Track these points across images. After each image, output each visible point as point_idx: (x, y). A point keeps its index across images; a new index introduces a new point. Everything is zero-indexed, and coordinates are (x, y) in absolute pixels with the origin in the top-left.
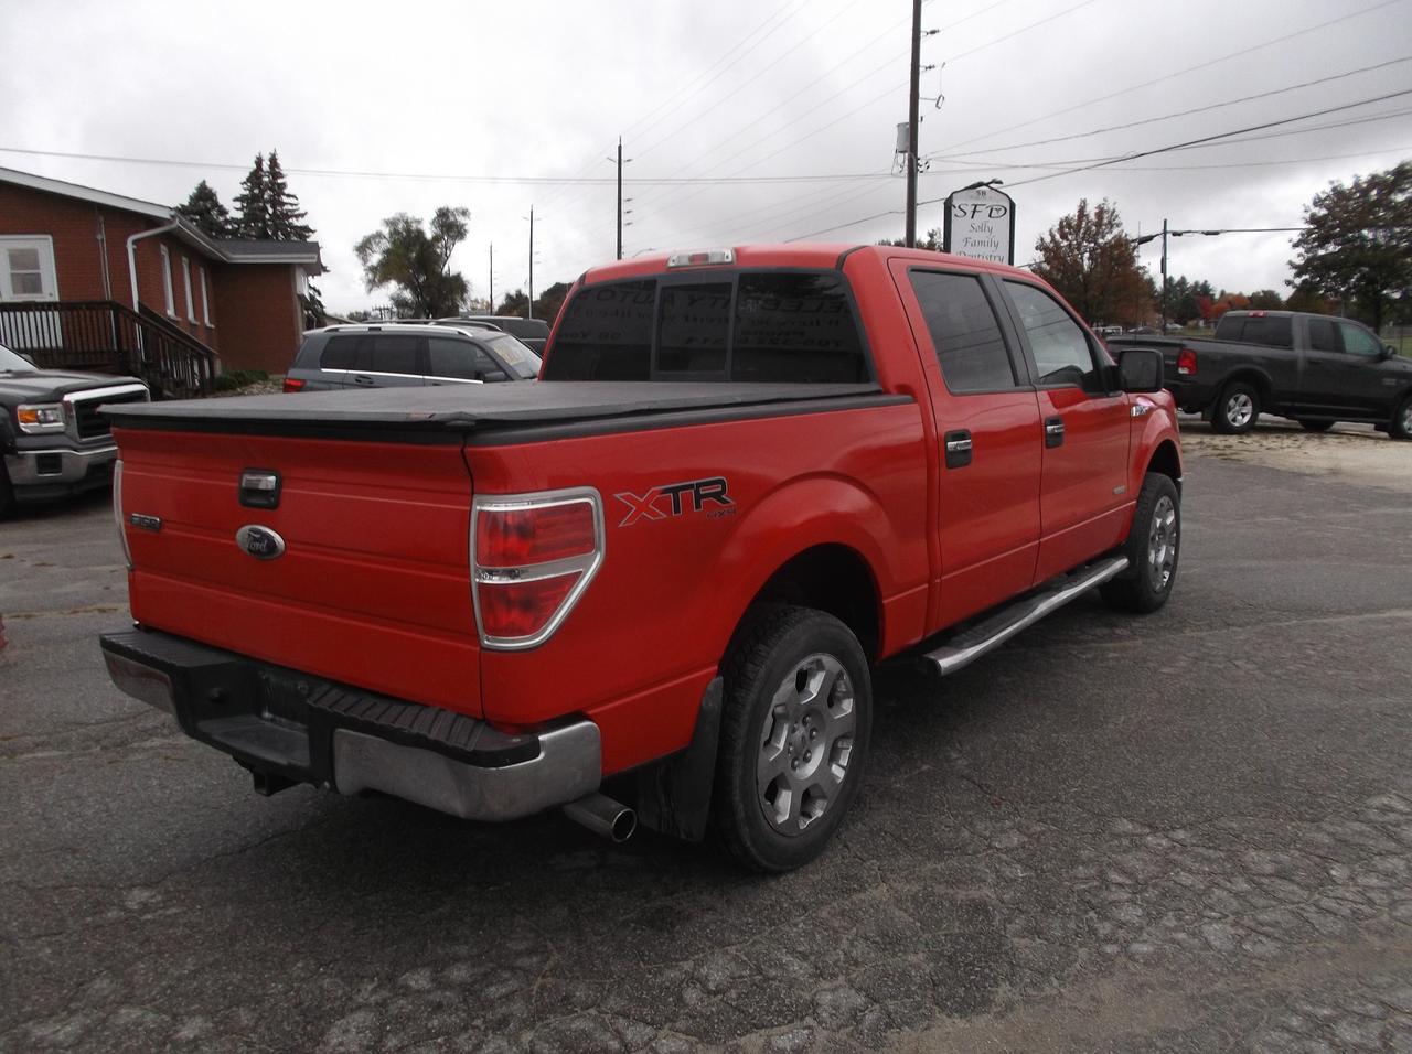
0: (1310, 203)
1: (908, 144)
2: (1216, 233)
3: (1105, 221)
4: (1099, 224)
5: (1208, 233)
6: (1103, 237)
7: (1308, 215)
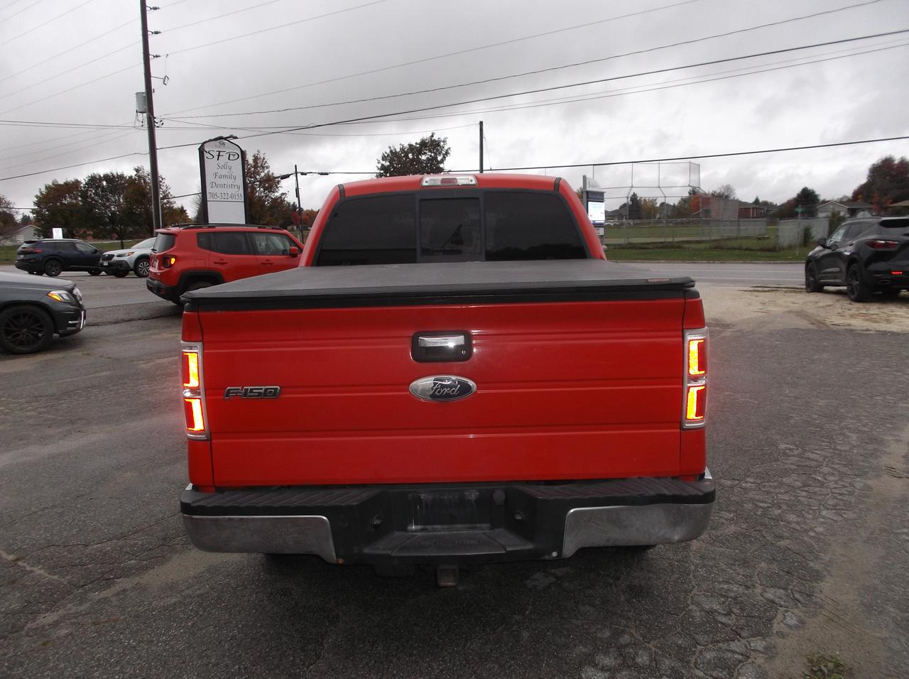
0: (380, 159)
1: (146, 107)
2: (327, 174)
3: (259, 165)
4: (256, 167)
5: (322, 174)
6: (259, 175)
7: (379, 166)
